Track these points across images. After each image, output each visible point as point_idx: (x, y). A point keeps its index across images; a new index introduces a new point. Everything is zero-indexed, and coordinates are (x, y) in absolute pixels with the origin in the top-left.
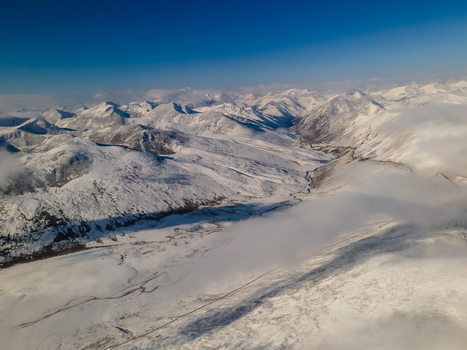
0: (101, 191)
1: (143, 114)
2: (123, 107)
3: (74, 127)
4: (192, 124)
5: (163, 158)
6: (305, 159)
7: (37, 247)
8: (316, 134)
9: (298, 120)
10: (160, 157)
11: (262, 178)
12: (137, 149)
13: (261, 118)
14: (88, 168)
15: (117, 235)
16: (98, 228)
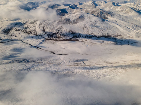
0: (85, 27)
1: (102, 5)
2: (96, 3)
3: (82, 8)
5: (104, 20)
10: (103, 20)
11: (137, 31)
12: (97, 16)
14: (83, 20)
15: (87, 39)
16: (83, 37)
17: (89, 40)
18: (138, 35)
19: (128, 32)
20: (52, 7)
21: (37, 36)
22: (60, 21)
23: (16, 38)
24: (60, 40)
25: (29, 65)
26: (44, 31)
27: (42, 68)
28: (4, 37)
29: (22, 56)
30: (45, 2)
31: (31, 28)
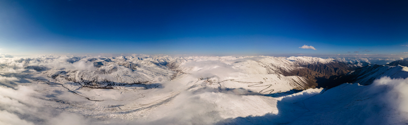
0: (118, 76)
1: (130, 59)
2: (126, 58)
3: (115, 61)
4: (142, 63)
6: (170, 73)
7: (104, 86)
8: (172, 67)
9: (168, 63)
10: (133, 70)
11: (158, 77)
12: (128, 67)
13: (159, 62)
14: (117, 71)
15: (121, 87)
16: (117, 85)
17: (123, 88)
18: (160, 80)
19: (153, 78)
20: (91, 60)
21: (75, 83)
22: (97, 72)
23: (59, 83)
24: (95, 88)
25: (65, 106)
26: (82, 79)
27: (75, 110)
28: (51, 80)
29: (60, 97)
30: (85, 57)
31: (72, 76)
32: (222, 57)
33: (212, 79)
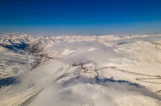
6: (31, 59)
8: (34, 50)
9: (28, 45)
11: (12, 67)
13: (12, 44)
18: (16, 71)
19: (2, 70)
32: (101, 37)
33: (87, 66)
